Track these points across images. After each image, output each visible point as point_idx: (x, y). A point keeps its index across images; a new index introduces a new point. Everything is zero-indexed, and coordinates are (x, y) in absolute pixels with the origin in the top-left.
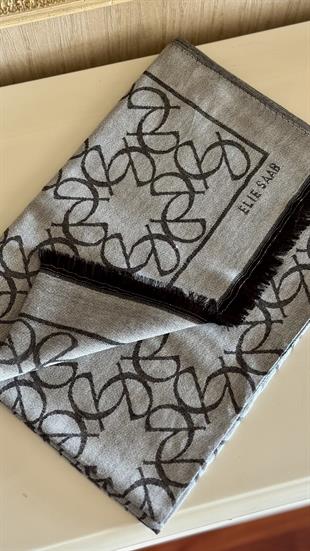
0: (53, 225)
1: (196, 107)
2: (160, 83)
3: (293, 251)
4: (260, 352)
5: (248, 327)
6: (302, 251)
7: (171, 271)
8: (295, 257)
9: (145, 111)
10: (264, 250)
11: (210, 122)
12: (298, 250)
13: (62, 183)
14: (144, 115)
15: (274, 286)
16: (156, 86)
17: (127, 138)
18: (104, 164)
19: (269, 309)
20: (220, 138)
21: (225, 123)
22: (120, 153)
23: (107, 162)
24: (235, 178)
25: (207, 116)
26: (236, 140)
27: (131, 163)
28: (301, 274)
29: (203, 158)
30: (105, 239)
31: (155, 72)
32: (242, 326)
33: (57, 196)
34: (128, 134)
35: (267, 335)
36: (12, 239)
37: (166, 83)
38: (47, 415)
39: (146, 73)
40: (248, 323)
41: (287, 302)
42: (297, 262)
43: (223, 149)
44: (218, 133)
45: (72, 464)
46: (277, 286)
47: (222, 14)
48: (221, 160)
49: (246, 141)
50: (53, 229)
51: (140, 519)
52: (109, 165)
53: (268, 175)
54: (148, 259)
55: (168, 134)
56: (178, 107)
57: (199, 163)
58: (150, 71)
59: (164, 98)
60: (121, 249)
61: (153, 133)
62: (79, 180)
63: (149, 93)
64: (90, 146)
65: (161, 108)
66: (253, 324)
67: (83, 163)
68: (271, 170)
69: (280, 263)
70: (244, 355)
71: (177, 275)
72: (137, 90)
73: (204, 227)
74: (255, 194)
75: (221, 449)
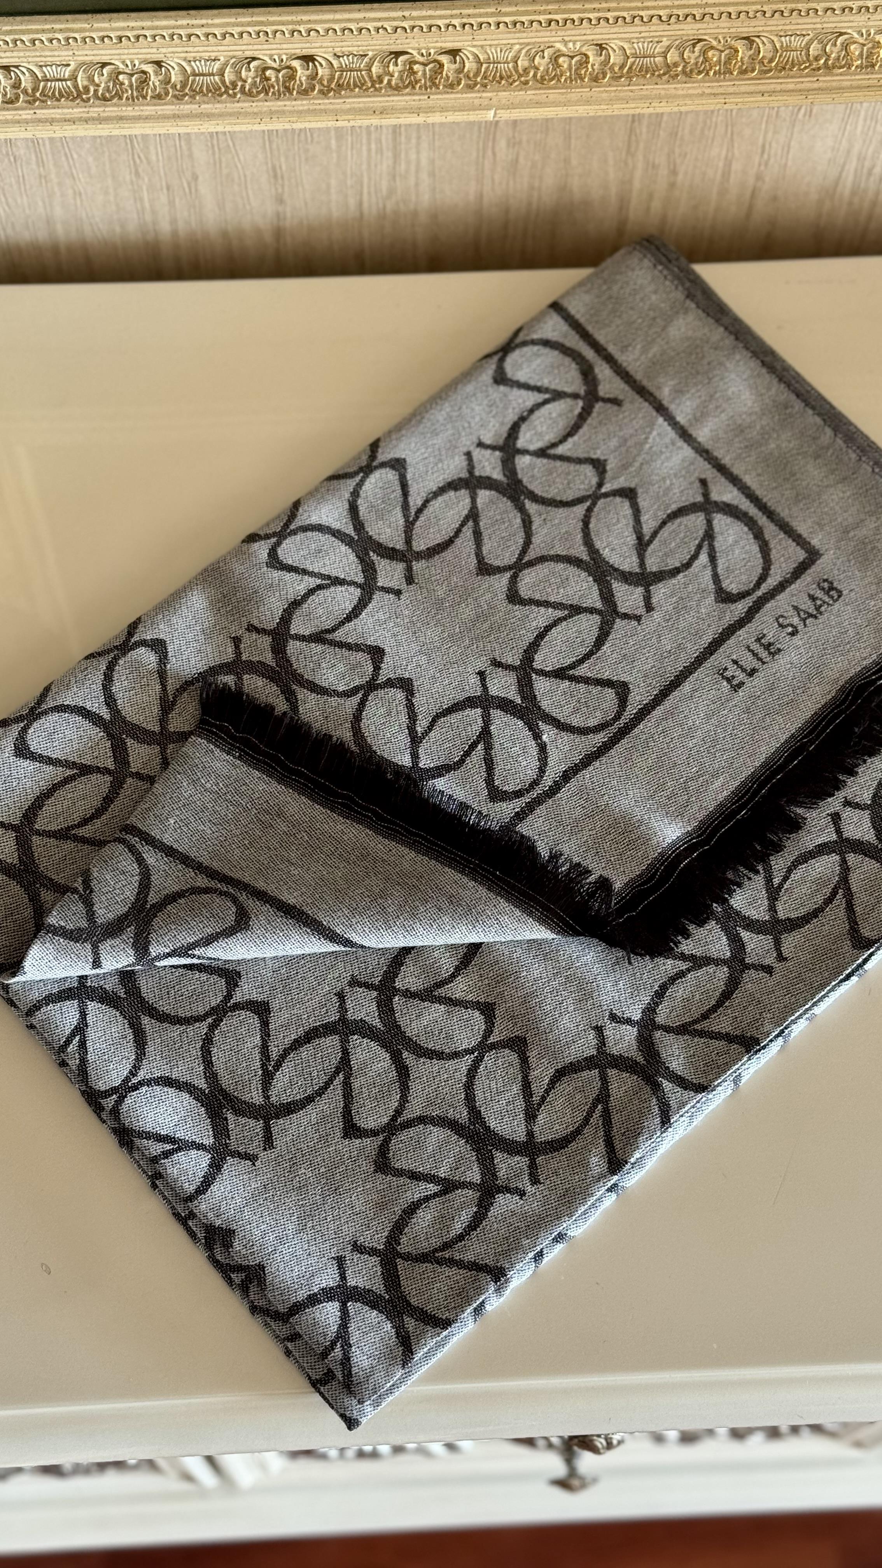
0: (251, 628)
1: (661, 409)
2: (585, 335)
3: (834, 803)
4: (701, 1034)
5: (683, 966)
6: (858, 806)
7: (518, 794)
8: (836, 818)
9: (533, 398)
10: (761, 786)
11: (687, 451)
12: (847, 803)
13: (294, 532)
14: (529, 404)
15: (769, 880)
16: (573, 341)
17: (477, 454)
18: (405, 506)
19: (745, 935)
20: (706, 495)
21: (726, 461)
22: (452, 485)
23: (415, 501)
24: (725, 597)
25: (684, 434)
26: (745, 505)
27: (473, 515)
28: (844, 861)
29: (655, 534)
30: (371, 686)
31: (576, 307)
32: (670, 962)
33: (274, 561)
34: (481, 445)
35: (726, 995)
36: (143, 643)
37: (600, 337)
38: (141, 1084)
39: (556, 306)
40: (683, 957)
41: (794, 924)
42: (838, 831)
43: (709, 522)
44: (703, 482)
45: (176, 1215)
46: (776, 881)
47: (775, 198)
48: (699, 547)
49: (770, 514)
50: (248, 639)
51: (316, 1384)
52: (420, 511)
53: (810, 607)
54: (467, 754)
55: (580, 461)
56: (616, 402)
57: (642, 545)
58: (565, 303)
59: (587, 373)
60: (404, 718)
61: (542, 453)
62: (336, 534)
63: (553, 356)
64: (382, 457)
65: (575, 396)
66: (698, 962)
67: (355, 494)
68: (819, 594)
69: (795, 825)
70: (658, 1034)
71: (531, 807)
72: (524, 344)
73: (623, 702)
74: (767, 647)
75: (554, 1253)
